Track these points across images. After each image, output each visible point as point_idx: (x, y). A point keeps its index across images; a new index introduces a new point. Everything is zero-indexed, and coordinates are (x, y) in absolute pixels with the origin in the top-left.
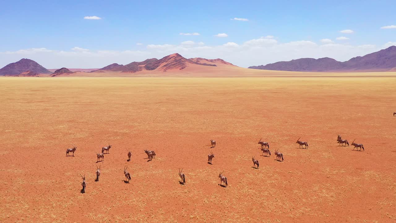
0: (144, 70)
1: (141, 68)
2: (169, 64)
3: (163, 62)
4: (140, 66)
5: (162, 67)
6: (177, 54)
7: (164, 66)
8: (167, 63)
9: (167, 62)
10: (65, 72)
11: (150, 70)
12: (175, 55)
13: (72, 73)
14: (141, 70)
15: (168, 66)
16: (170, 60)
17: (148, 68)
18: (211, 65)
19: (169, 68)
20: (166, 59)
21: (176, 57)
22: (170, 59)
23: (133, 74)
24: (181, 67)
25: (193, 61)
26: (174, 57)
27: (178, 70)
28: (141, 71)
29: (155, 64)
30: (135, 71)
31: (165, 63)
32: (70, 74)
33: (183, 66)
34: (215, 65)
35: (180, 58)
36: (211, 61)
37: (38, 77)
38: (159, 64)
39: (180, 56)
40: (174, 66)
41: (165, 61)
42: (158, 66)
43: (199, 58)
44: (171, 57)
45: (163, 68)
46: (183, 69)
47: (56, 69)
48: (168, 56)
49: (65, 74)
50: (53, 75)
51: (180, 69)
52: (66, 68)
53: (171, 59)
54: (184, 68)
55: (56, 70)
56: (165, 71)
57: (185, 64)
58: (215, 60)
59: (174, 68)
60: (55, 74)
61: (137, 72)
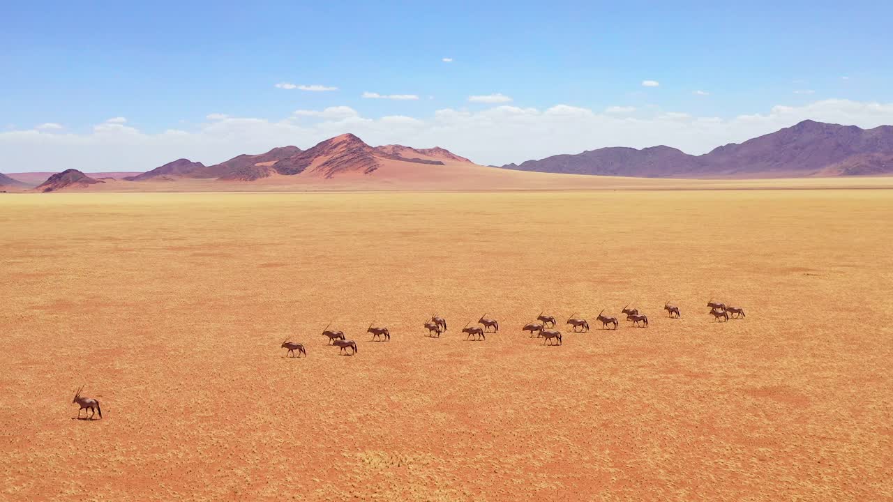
0: (275, 176)
1: (265, 169)
2: (337, 159)
3: (319, 155)
4: (264, 164)
5: (319, 167)
6: (351, 136)
7: (324, 165)
8: (329, 157)
9: (327, 154)
10: (76, 181)
11: (288, 174)
12: (345, 139)
13: (94, 182)
14: (267, 176)
15: (334, 165)
16: (335, 150)
17: (283, 170)
18: (433, 163)
19: (338, 170)
20: (324, 147)
21: (349, 144)
22: (335, 147)
23: (251, 185)
24: (366, 168)
25: (385, 151)
26: (344, 142)
27: (361, 173)
28: (270, 178)
29: (301, 159)
30: (253, 178)
31: (323, 159)
32: (90, 185)
33: (372, 165)
34: (440, 163)
35: (358, 145)
36: (423, 152)
37: (5, 192)
38: (311, 159)
39: (358, 140)
40: (350, 163)
41: (323, 153)
42: (307, 166)
43: (397, 146)
44: (335, 142)
45: (322, 170)
46: (372, 172)
47: (51, 173)
48: (330, 141)
49: (77, 184)
50: (46, 187)
51: (366, 173)
52: (77, 171)
53: (340, 147)
54: (375, 169)
55: (51, 176)
56: (329, 176)
57: (375, 160)
58: (430, 150)
59: (348, 168)
60: (50, 186)
61: (259, 179)
